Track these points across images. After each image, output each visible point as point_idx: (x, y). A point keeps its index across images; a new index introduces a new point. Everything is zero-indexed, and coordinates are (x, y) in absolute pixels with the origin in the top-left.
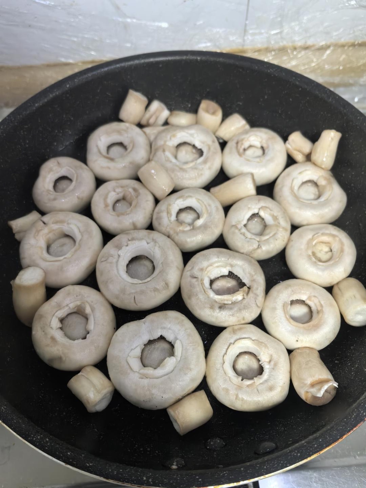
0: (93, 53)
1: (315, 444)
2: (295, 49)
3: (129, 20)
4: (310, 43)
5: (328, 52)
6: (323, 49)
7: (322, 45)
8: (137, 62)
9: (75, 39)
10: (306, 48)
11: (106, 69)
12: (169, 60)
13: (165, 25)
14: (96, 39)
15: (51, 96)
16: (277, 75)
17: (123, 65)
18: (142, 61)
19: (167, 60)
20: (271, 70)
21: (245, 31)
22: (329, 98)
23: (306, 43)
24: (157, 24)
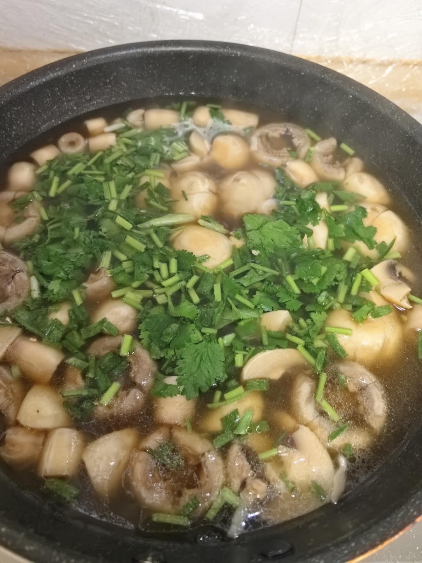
0: (110, 41)
1: (344, 550)
2: (351, 61)
3: (159, 6)
4: (369, 56)
5: (390, 69)
6: (384, 65)
7: (384, 61)
8: (163, 49)
9: (92, 22)
10: (364, 62)
11: (124, 52)
12: (202, 52)
13: (200, 16)
14: (116, 24)
15: (51, 75)
16: (332, 82)
17: (145, 50)
18: (170, 49)
19: (199, 50)
20: (325, 75)
21: (295, 33)
22: (394, 115)
23: (365, 55)
24: (190, 14)
